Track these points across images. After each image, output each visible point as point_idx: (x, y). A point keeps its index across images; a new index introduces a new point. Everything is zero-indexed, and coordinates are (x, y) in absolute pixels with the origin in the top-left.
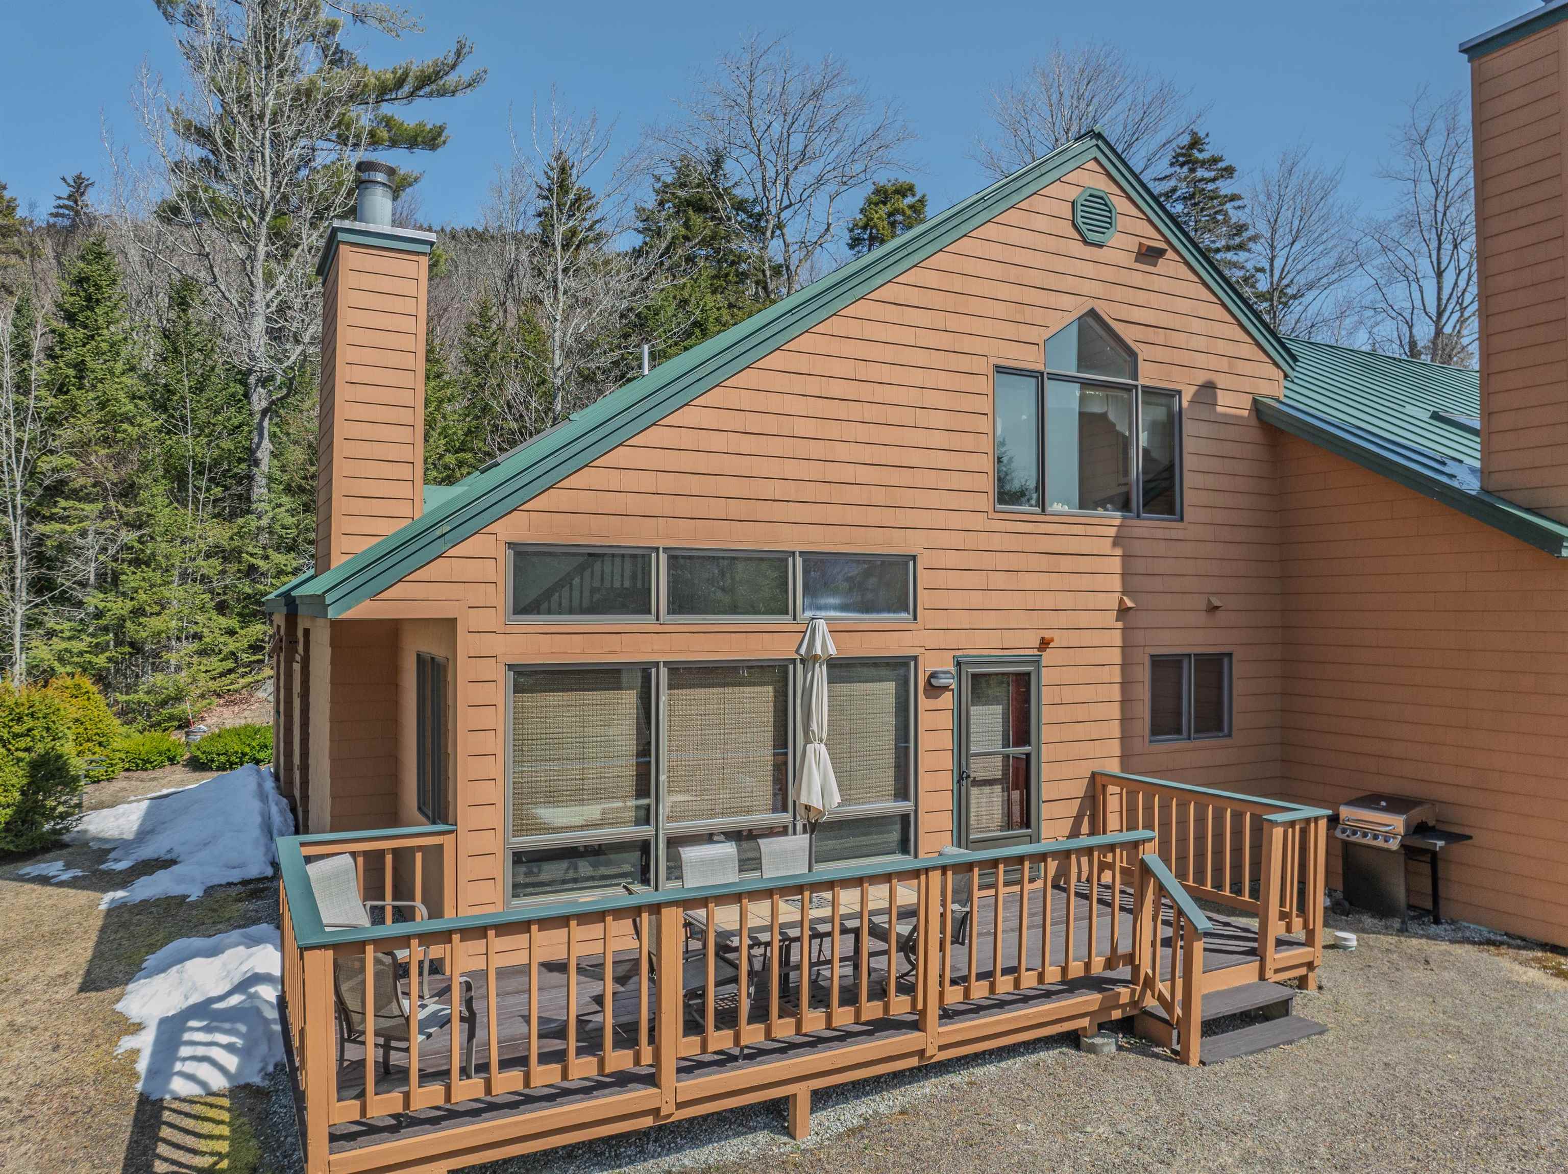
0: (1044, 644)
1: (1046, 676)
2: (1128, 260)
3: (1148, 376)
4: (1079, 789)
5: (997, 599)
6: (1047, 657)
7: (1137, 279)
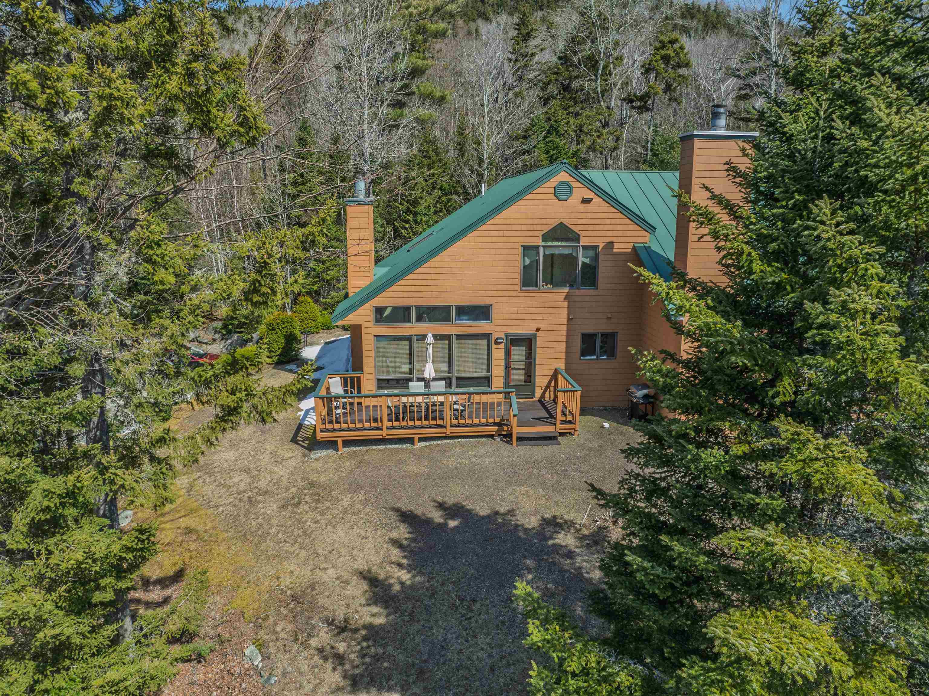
0: (538, 330)
1: (538, 339)
2: (578, 203)
3: (584, 242)
4: (551, 373)
5: (520, 316)
6: (539, 334)
7: (582, 209)
